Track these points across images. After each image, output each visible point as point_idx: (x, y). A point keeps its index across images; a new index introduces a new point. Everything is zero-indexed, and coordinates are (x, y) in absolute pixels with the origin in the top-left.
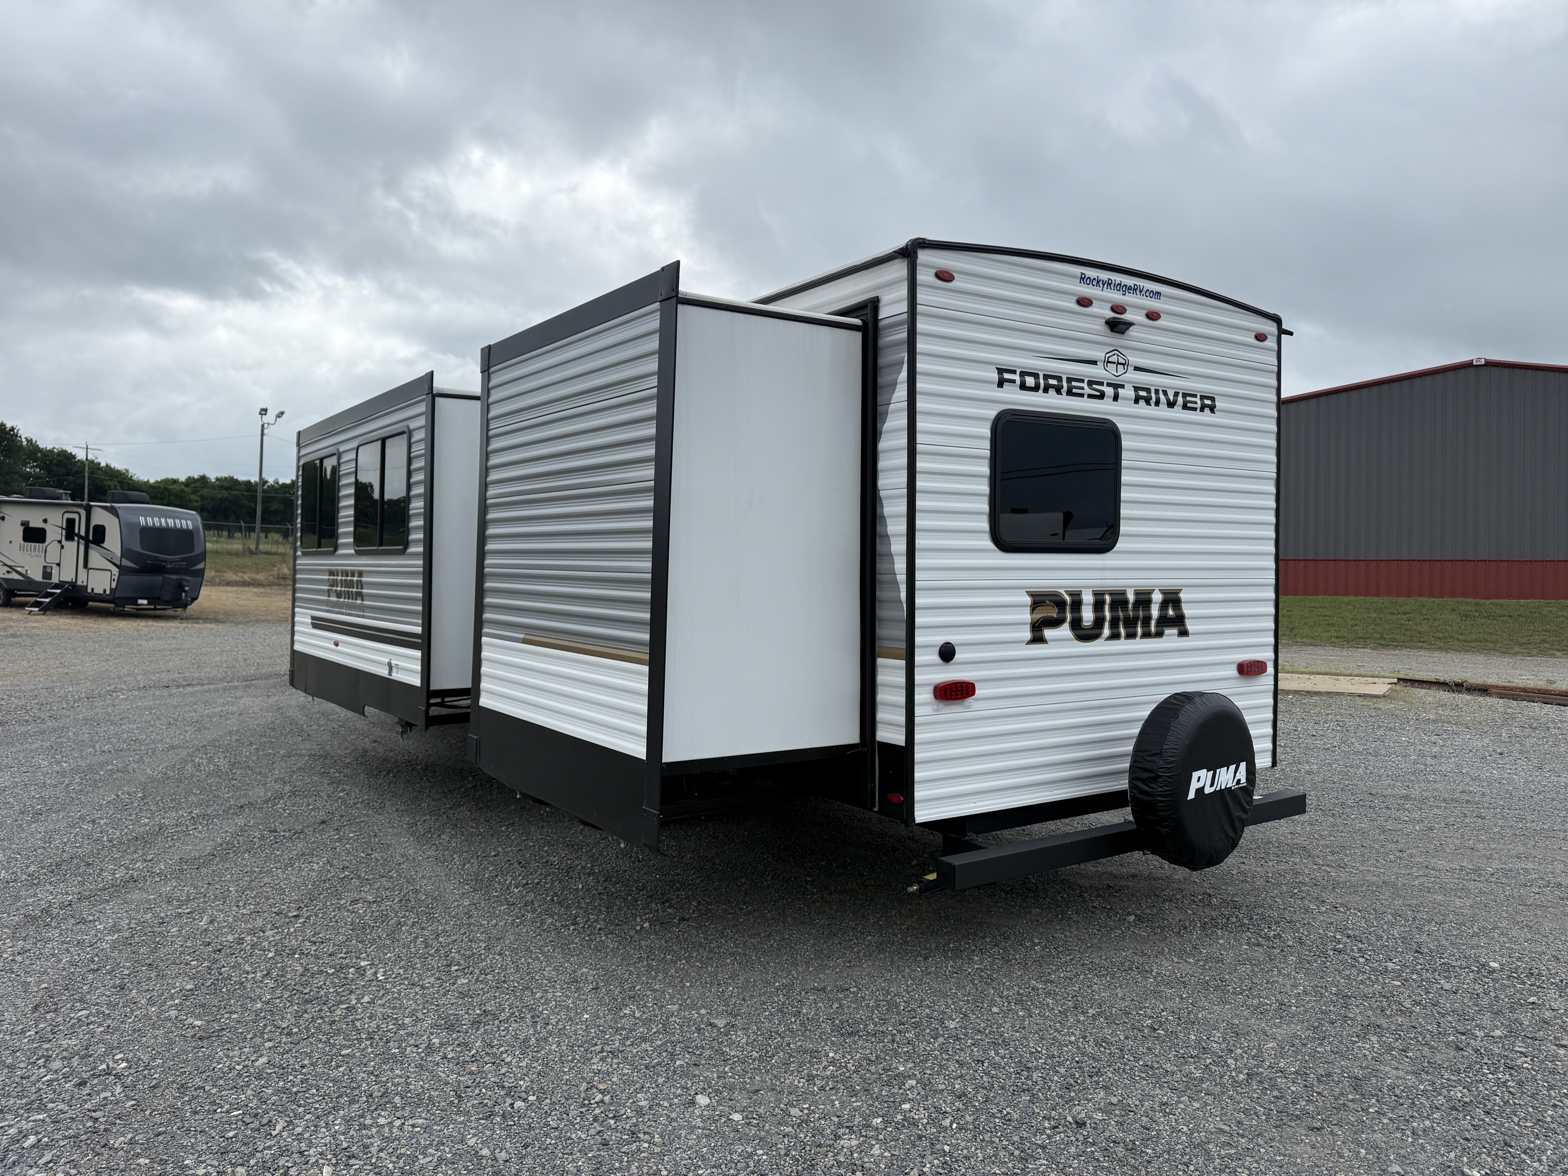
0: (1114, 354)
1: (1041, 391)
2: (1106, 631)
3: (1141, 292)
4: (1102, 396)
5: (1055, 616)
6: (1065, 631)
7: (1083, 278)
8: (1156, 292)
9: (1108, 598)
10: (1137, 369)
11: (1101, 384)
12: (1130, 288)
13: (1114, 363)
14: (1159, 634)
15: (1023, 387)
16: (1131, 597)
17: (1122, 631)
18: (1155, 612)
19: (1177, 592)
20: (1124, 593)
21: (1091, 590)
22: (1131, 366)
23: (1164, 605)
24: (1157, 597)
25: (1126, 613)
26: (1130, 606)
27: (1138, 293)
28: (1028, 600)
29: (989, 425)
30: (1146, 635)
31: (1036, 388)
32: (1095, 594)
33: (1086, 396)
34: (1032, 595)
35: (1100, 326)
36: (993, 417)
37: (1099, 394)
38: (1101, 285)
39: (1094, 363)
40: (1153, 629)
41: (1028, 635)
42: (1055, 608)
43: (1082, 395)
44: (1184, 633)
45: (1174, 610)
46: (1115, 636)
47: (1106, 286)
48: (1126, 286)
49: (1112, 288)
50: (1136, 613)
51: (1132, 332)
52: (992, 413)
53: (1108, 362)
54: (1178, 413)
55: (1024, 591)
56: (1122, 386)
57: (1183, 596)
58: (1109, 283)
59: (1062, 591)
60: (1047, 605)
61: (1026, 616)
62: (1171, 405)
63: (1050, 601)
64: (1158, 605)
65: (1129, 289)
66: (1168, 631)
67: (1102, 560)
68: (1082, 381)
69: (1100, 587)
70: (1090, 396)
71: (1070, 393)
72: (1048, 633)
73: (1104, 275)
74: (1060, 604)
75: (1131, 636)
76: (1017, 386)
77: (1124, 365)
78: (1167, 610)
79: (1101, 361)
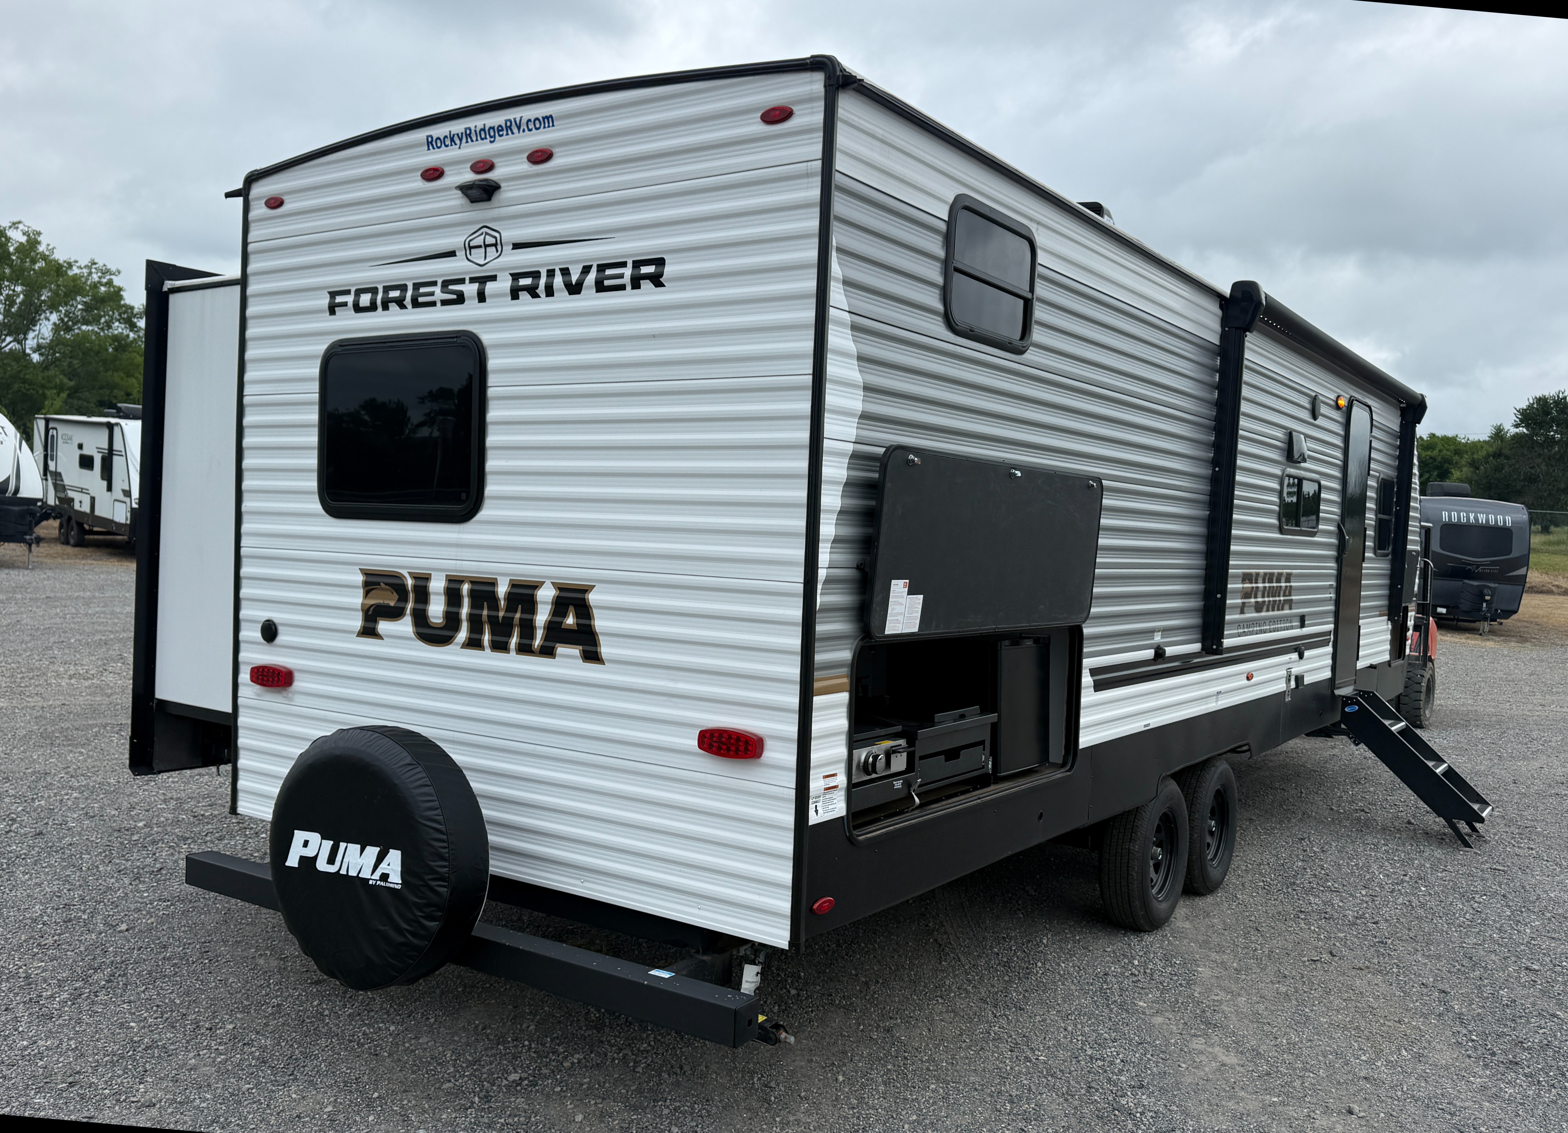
0: (482, 234)
1: (380, 309)
2: (463, 635)
3: (519, 128)
4: (460, 299)
5: (392, 604)
6: (405, 626)
7: (430, 143)
8: (544, 118)
9: (466, 588)
10: (517, 246)
11: (462, 281)
12: (500, 129)
13: (480, 247)
14: (547, 651)
15: (357, 308)
16: (502, 590)
17: (486, 638)
18: (542, 617)
19: (585, 590)
20: (493, 583)
21: (444, 574)
22: (507, 244)
23: (560, 606)
24: (546, 595)
25: (493, 613)
26: (502, 603)
27: (515, 130)
28: (360, 578)
29: (318, 363)
30: (525, 649)
31: (373, 307)
32: (450, 580)
33: (439, 304)
34: (366, 573)
35: (458, 199)
36: (322, 353)
37: (455, 297)
38: (458, 142)
39: (452, 254)
40: (537, 642)
41: (357, 623)
42: (395, 594)
43: (433, 304)
44: (592, 656)
45: (578, 616)
46: (474, 643)
47: (464, 140)
48: (493, 128)
49: (474, 139)
50: (510, 615)
51: (506, 194)
52: (321, 348)
53: (471, 248)
54: (590, 299)
55: (357, 568)
56: (493, 278)
57: (593, 598)
58: (468, 135)
59: (405, 573)
60: (383, 589)
61: (357, 599)
62: (574, 289)
63: (386, 584)
64: (549, 607)
65: (499, 131)
66: (561, 650)
67: (459, 532)
68: (434, 283)
69: (456, 571)
70: (445, 303)
71: (416, 304)
72: (383, 626)
73: (457, 127)
74: (400, 589)
75: (500, 646)
76: (349, 309)
77: (495, 245)
78: (565, 615)
79: (460, 249)
